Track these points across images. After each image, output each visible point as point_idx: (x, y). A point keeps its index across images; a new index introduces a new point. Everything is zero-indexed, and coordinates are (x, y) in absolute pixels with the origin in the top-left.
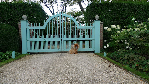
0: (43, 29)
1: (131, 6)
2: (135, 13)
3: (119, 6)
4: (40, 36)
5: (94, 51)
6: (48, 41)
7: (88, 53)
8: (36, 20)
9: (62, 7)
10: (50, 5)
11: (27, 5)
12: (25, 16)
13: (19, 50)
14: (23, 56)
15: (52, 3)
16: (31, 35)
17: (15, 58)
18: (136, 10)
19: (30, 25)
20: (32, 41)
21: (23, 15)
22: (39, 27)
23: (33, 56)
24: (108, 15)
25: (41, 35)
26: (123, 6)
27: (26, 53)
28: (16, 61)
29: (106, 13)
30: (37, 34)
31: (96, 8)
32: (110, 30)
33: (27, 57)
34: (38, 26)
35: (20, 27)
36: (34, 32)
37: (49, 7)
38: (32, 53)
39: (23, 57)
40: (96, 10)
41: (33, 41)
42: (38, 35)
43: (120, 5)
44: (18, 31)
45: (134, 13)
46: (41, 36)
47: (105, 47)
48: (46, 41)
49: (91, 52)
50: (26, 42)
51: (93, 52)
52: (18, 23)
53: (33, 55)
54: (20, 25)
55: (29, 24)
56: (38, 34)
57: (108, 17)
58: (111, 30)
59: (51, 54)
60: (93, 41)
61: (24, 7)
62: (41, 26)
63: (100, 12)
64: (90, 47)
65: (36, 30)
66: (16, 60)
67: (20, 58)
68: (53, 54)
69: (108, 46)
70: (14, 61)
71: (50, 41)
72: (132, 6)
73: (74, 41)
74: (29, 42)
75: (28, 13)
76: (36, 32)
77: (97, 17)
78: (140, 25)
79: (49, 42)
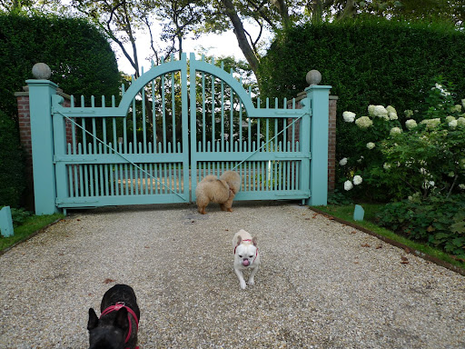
0: (119, 120)
1: (430, 41)
2: (442, 63)
3: (389, 38)
4: (105, 143)
5: (306, 200)
6: (138, 164)
7: (285, 207)
8: (87, 82)
9: (168, 40)
10: (124, 33)
11: (50, 23)
12: (41, 68)
13: (23, 199)
14: (41, 224)
15: (129, 26)
16: (69, 140)
17: (12, 233)
18: (446, 56)
19: (66, 102)
20: (73, 166)
21: (34, 63)
22: (103, 112)
23: (83, 223)
24: (353, 69)
25: (110, 139)
26: (403, 37)
27: (51, 210)
28: (19, 247)
29: (345, 62)
30: (94, 135)
31: (311, 42)
32: (367, 125)
33: (59, 227)
34: (98, 104)
35: (24, 109)
36: (83, 128)
37: (120, 40)
38: (73, 212)
39: (43, 229)
40: (311, 49)
41: (78, 166)
42: (98, 142)
43: (392, 36)
44: (17, 125)
45: (438, 66)
46: (110, 146)
47: (348, 185)
48: (128, 164)
49: (298, 202)
50: (52, 166)
51: (303, 203)
52: (17, 94)
53: (80, 217)
54: (23, 100)
55: (60, 98)
56: (100, 135)
57: (352, 76)
58: (371, 122)
59: (151, 213)
60: (305, 164)
61: (39, 31)
62: (108, 105)
63: (324, 56)
64: (294, 184)
65: (88, 120)
66: (17, 243)
67: (34, 233)
68: (160, 212)
69: (358, 180)
70: (11, 247)
71: (143, 164)
72: (433, 41)
73: (234, 162)
74: (64, 167)
75: (55, 55)
76: (89, 127)
77: (314, 75)
78: (459, 107)
79: (141, 168)
